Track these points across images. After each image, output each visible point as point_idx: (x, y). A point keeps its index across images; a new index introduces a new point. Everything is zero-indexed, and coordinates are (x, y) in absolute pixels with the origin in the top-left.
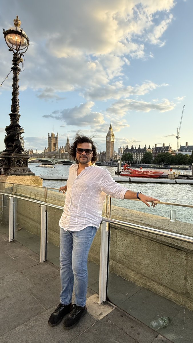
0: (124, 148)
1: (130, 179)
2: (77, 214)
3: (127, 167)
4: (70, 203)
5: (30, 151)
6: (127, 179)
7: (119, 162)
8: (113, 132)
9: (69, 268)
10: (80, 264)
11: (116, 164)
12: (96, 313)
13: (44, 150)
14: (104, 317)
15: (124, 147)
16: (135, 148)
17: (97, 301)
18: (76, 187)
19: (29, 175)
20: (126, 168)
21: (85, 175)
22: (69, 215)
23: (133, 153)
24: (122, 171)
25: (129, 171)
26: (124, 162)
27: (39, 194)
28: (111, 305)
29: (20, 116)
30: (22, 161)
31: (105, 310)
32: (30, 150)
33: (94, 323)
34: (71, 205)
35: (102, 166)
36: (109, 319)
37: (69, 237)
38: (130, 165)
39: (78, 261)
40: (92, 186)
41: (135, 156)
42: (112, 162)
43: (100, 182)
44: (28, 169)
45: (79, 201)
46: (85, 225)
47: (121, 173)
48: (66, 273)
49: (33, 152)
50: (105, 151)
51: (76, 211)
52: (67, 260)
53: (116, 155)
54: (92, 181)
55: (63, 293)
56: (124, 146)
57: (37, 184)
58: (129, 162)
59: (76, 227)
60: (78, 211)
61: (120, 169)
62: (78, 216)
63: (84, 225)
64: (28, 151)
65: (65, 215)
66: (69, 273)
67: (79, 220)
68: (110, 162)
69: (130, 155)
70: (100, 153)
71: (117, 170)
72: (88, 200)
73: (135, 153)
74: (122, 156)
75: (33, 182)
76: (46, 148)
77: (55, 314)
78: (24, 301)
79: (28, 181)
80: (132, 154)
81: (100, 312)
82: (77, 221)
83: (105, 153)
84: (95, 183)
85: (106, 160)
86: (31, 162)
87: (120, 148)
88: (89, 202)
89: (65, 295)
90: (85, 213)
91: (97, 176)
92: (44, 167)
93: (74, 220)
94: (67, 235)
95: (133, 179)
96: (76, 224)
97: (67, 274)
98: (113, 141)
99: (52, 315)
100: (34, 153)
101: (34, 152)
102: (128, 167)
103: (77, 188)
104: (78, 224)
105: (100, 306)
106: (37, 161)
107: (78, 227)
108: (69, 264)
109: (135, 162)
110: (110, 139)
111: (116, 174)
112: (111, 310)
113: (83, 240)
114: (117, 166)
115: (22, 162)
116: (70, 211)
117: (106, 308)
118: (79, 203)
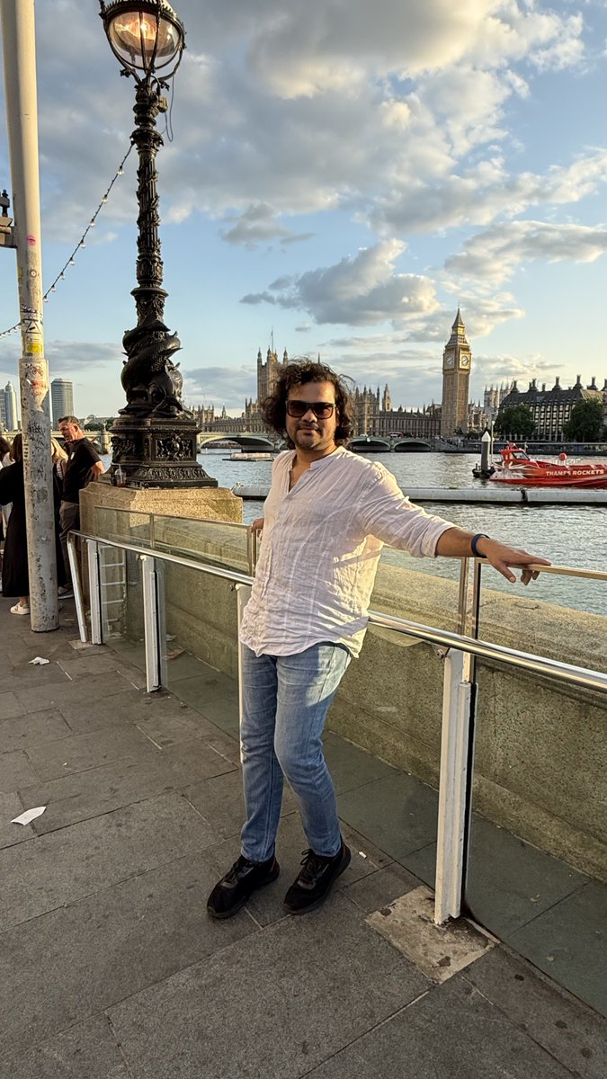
0: (503, 392)
1: (523, 492)
2: (287, 606)
3: (513, 453)
4: (268, 573)
5: (206, 412)
6: (514, 494)
7: (487, 438)
8: (467, 338)
9: (268, 758)
10: (296, 748)
11: (474, 446)
12: (425, 954)
13: (248, 408)
14: (457, 975)
15: (504, 388)
16: (540, 390)
17: (428, 914)
18: (286, 524)
19: (200, 485)
20: (511, 457)
21: (312, 487)
22: (266, 608)
23: (535, 407)
24: (496, 467)
25: (522, 467)
26: (503, 438)
27: (232, 548)
28: (479, 935)
29: (166, 295)
30: (177, 441)
31: (459, 947)
32: (206, 409)
33: (420, 992)
34: (270, 577)
35: (429, 451)
36: (475, 985)
37: (266, 668)
38: (523, 448)
39: (291, 742)
40: (332, 520)
41: (543, 418)
42: (462, 438)
43: (358, 505)
44: (198, 468)
45: (292, 566)
46: (310, 637)
47: (493, 477)
48: (258, 774)
49: (215, 415)
50: (439, 402)
51: (284, 596)
52: (261, 735)
53: (476, 417)
54: (334, 504)
55: (249, 827)
56: (506, 382)
57: (225, 515)
58: (519, 438)
59: (285, 643)
60: (289, 595)
61: (488, 459)
62: (289, 611)
63: (307, 639)
64: (200, 413)
65: (254, 608)
66: (266, 773)
67: (293, 624)
68: (456, 438)
69: (526, 412)
70: (421, 411)
71: (479, 464)
72: (321, 562)
73: (540, 407)
74: (495, 418)
75: (213, 507)
76: (254, 402)
77: (224, 884)
78: (191, 890)
79: (197, 503)
80: (531, 410)
81: (442, 954)
82: (285, 625)
83: (441, 409)
84: (341, 510)
85: (444, 431)
86: (208, 446)
87: (489, 390)
88: (324, 569)
89: (255, 835)
90: (312, 601)
91: (350, 485)
92: (249, 460)
93: (279, 624)
94: (261, 664)
95: (534, 493)
96: (285, 633)
97: (262, 776)
98: (466, 367)
99: (218, 887)
100: (217, 418)
101: (218, 413)
102: (518, 455)
103: (287, 528)
104: (289, 634)
105: (438, 931)
106: (227, 442)
107: (290, 644)
108: (266, 748)
109: (541, 437)
110: (457, 361)
111: (476, 475)
112: (480, 952)
113: (303, 677)
114: (479, 452)
115: (178, 446)
116: (266, 597)
117: (463, 942)
118: (293, 572)
